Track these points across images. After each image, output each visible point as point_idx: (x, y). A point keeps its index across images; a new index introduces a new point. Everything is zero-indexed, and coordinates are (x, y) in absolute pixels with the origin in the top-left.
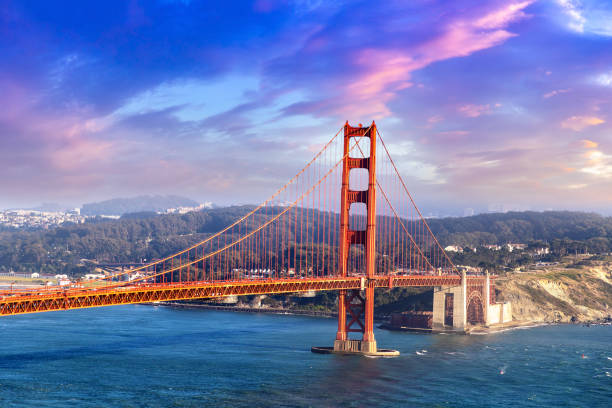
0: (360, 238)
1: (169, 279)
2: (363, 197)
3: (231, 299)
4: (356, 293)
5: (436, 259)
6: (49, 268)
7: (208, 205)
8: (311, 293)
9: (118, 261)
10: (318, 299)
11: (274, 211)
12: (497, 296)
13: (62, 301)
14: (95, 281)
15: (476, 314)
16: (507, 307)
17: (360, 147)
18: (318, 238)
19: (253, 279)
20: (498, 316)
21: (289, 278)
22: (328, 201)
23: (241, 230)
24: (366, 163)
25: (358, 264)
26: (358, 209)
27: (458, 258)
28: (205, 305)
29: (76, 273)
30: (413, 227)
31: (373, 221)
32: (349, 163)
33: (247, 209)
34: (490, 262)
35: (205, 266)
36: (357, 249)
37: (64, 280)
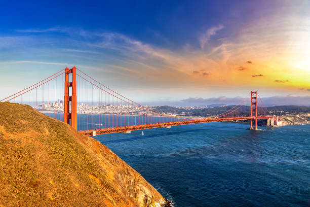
0: (254, 110)
1: (223, 117)
2: (255, 104)
3: (232, 121)
4: (254, 120)
5: (268, 114)
6: (202, 116)
7: (227, 105)
8: (246, 120)
9: (213, 114)
10: (247, 121)
11: (239, 106)
12: (279, 120)
13: (204, 121)
14: (209, 118)
15: (275, 123)
16: (281, 122)
17: (254, 95)
18: (247, 110)
19: (236, 117)
20: (279, 124)
21: (242, 117)
22: (249, 104)
23: (234, 109)
24: (255, 98)
25: (254, 115)
26: (254, 105)
27: (272, 114)
28: (228, 122)
29: (206, 116)
30: (263, 108)
31: (257, 108)
32: (252, 98)
33: (235, 106)
34: (277, 114)
35: (228, 115)
36: (254, 112)
37: (204, 118)
